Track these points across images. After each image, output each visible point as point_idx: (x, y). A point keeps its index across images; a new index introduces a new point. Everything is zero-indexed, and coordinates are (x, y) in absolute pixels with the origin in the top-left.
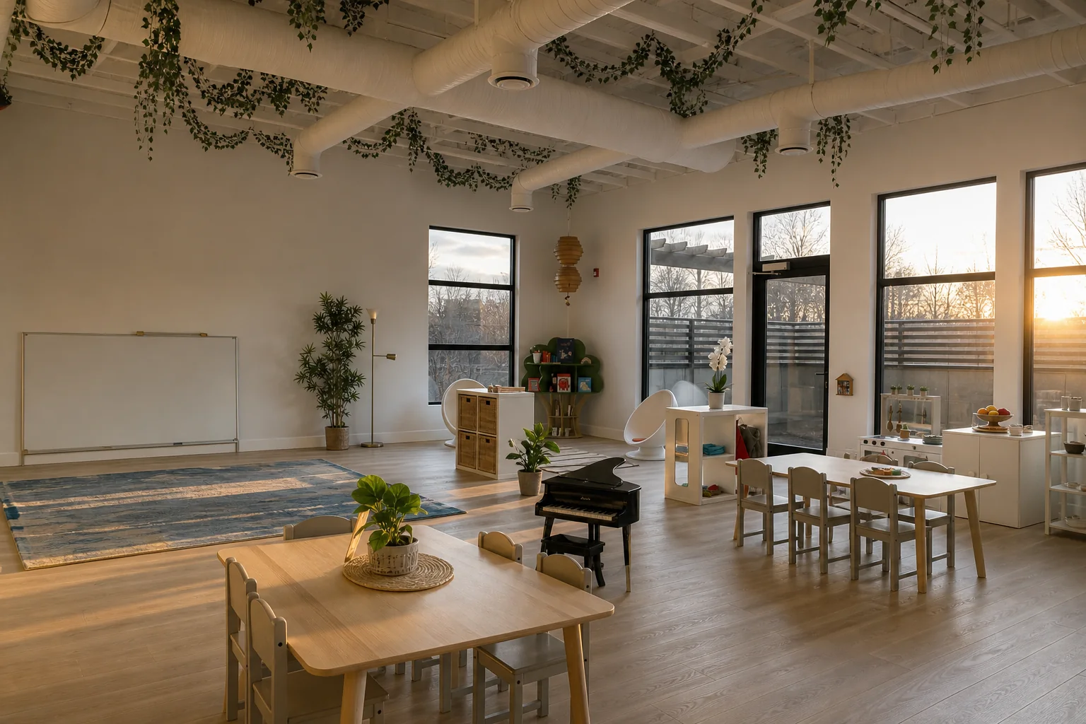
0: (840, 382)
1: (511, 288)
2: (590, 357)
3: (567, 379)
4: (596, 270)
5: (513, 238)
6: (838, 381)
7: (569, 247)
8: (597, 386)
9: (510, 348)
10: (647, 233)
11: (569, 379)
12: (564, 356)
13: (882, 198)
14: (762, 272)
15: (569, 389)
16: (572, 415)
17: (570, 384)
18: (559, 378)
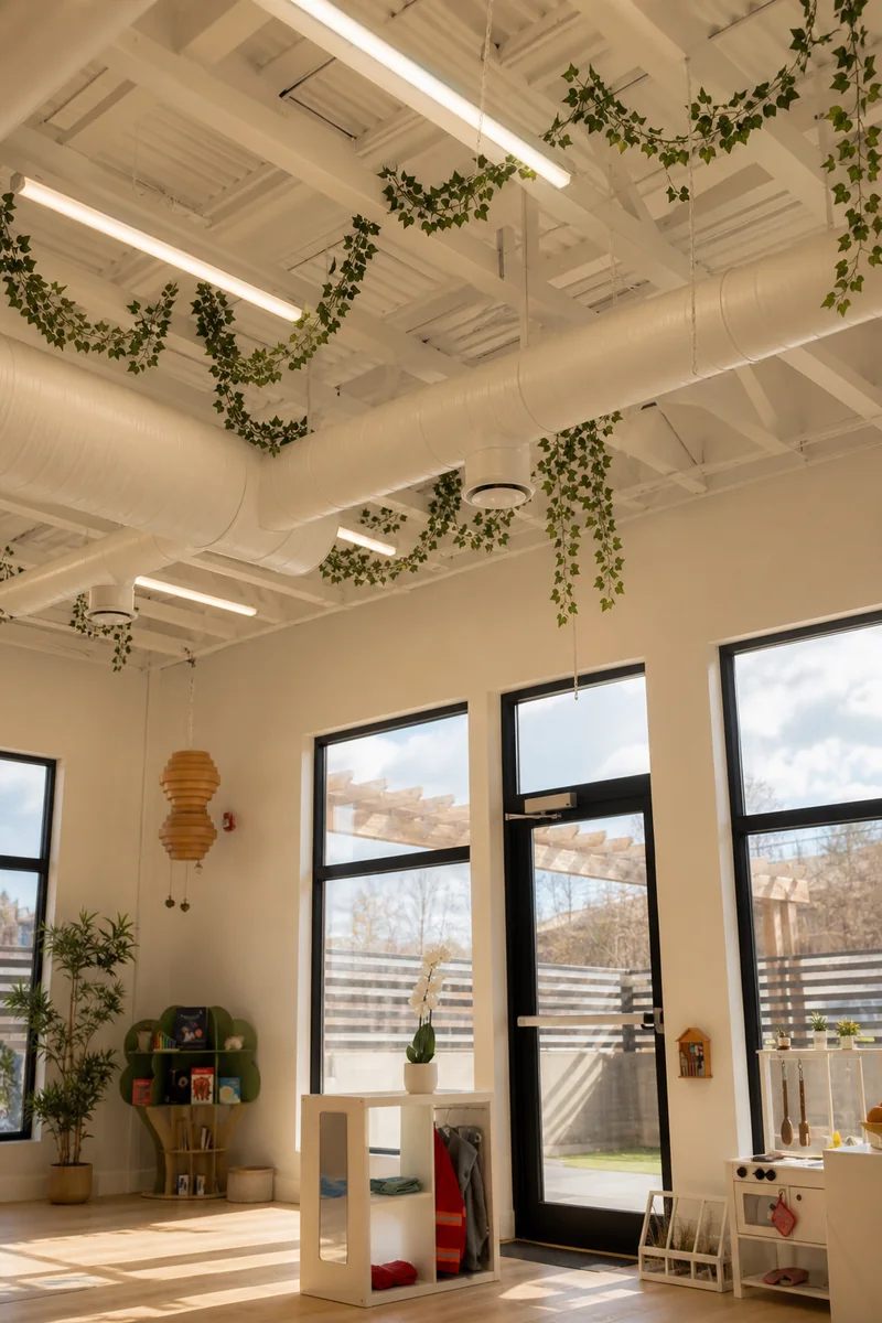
0: (685, 1048)
3: (207, 1080)
4: (229, 816)
5: (52, 765)
6: (680, 1044)
8: (248, 1093)
10: (320, 746)
11: (211, 1080)
12: (189, 1037)
13: (727, 654)
14: (523, 813)
15: (211, 1096)
16: (211, 1147)
17: (211, 1089)
18: (194, 1077)
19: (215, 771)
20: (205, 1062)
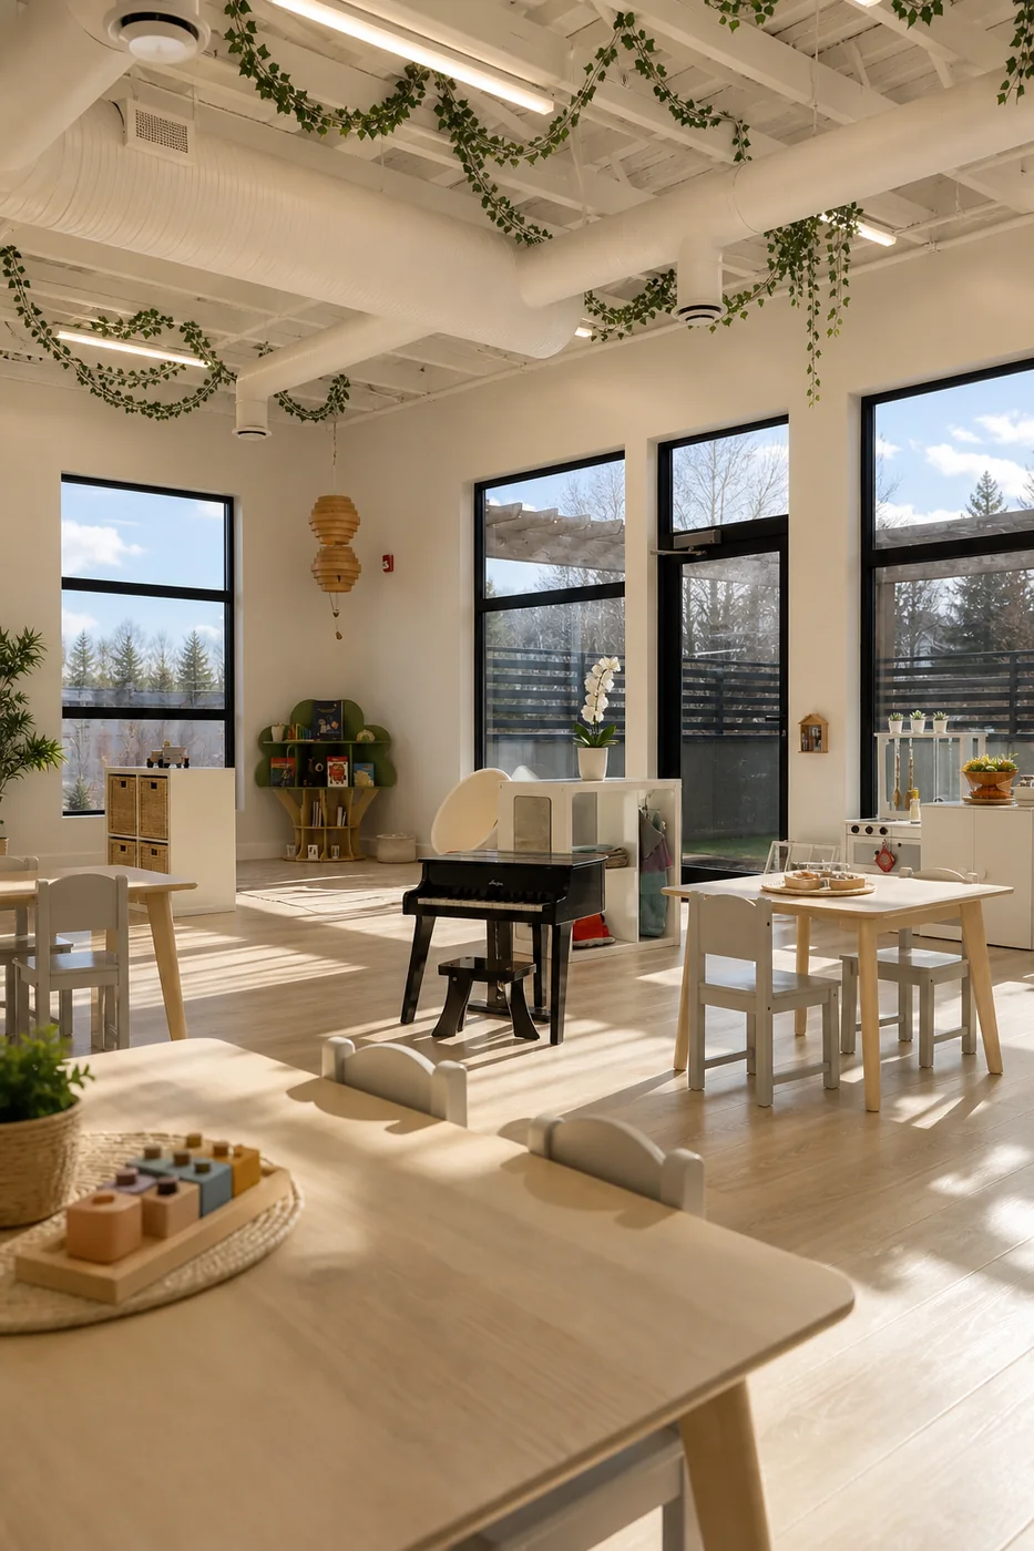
0: (805, 728)
1: (227, 597)
2: (371, 728)
3: (341, 766)
4: (388, 559)
5: (228, 501)
6: (802, 726)
7: (334, 516)
8: (385, 778)
9: (227, 714)
10: (480, 488)
11: (346, 767)
12: (324, 729)
13: (868, 404)
14: (672, 549)
15: (346, 782)
16: (346, 825)
17: (346, 773)
18: (330, 764)
19: (356, 513)
20: (337, 751)
